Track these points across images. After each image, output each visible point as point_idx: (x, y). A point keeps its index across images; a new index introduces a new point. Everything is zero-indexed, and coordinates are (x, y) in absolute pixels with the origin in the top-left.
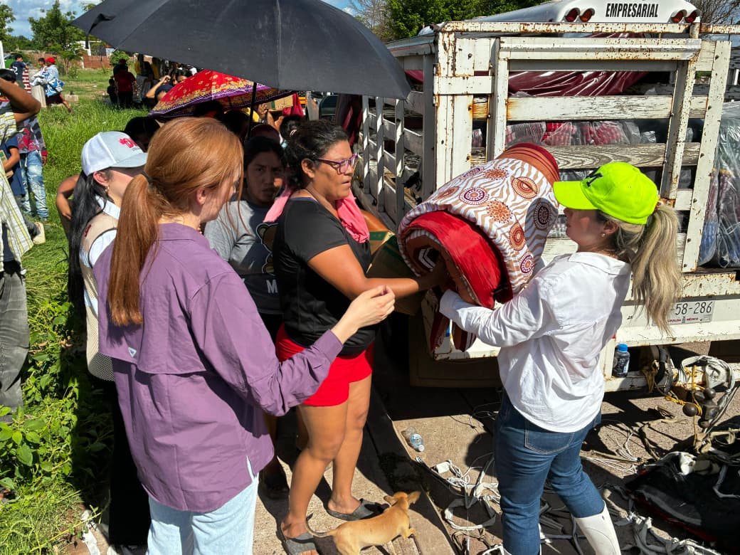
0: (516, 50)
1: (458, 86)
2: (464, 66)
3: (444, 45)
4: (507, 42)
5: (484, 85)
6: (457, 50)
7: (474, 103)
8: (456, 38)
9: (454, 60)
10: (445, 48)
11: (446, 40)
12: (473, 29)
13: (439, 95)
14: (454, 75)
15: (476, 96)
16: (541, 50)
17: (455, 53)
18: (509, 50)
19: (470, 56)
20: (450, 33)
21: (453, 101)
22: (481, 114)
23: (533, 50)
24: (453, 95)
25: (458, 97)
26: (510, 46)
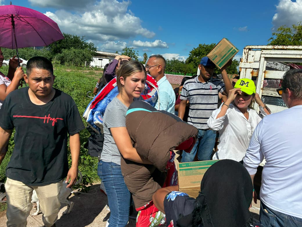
0: (267, 54)
1: (248, 65)
2: (250, 59)
4: (264, 52)
5: (256, 66)
6: (249, 54)
7: (253, 71)
8: (249, 50)
9: (247, 57)
10: (245, 54)
11: (245, 51)
12: (255, 48)
13: (241, 68)
14: (247, 62)
15: (254, 69)
16: (277, 54)
17: (248, 55)
18: (264, 54)
19: (253, 56)
20: (247, 49)
21: (246, 70)
22: (255, 75)
23: (274, 54)
24: (246, 68)
25: (248, 69)
26: (265, 53)
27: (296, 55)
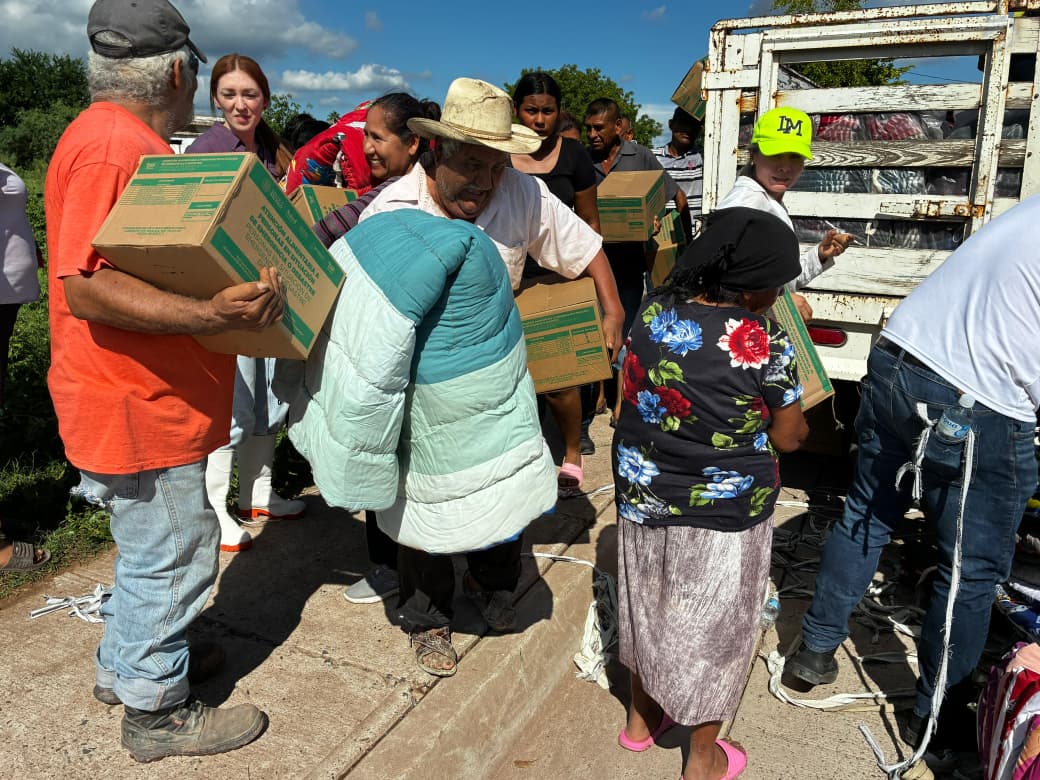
0: (780, 41)
1: (726, 80)
2: (732, 61)
3: (715, 42)
4: (772, 34)
5: (750, 79)
6: (727, 46)
7: (742, 97)
8: (725, 34)
9: (723, 56)
10: (715, 45)
11: (716, 38)
12: (742, 25)
13: (707, 90)
14: (723, 70)
15: (744, 90)
16: (807, 39)
17: (724, 49)
18: (771, 41)
19: (739, 52)
20: (720, 30)
21: (721, 95)
22: (749, 108)
23: (798, 40)
24: (722, 90)
25: (727, 92)
26: (773, 38)
27: (861, 36)
